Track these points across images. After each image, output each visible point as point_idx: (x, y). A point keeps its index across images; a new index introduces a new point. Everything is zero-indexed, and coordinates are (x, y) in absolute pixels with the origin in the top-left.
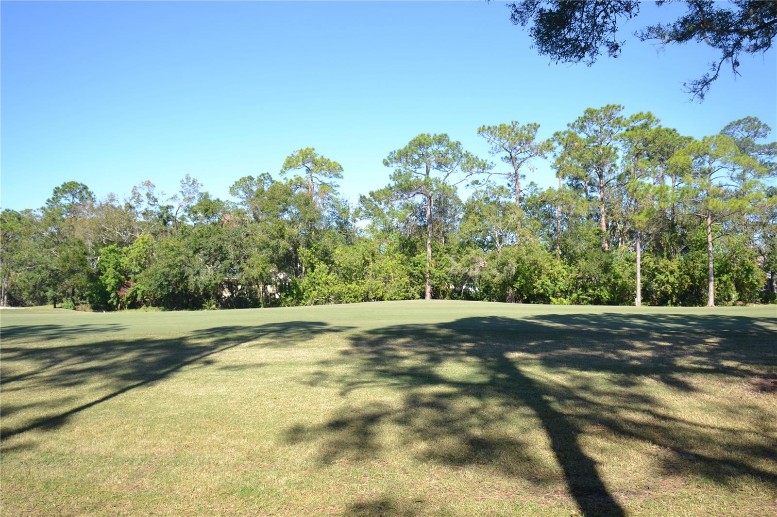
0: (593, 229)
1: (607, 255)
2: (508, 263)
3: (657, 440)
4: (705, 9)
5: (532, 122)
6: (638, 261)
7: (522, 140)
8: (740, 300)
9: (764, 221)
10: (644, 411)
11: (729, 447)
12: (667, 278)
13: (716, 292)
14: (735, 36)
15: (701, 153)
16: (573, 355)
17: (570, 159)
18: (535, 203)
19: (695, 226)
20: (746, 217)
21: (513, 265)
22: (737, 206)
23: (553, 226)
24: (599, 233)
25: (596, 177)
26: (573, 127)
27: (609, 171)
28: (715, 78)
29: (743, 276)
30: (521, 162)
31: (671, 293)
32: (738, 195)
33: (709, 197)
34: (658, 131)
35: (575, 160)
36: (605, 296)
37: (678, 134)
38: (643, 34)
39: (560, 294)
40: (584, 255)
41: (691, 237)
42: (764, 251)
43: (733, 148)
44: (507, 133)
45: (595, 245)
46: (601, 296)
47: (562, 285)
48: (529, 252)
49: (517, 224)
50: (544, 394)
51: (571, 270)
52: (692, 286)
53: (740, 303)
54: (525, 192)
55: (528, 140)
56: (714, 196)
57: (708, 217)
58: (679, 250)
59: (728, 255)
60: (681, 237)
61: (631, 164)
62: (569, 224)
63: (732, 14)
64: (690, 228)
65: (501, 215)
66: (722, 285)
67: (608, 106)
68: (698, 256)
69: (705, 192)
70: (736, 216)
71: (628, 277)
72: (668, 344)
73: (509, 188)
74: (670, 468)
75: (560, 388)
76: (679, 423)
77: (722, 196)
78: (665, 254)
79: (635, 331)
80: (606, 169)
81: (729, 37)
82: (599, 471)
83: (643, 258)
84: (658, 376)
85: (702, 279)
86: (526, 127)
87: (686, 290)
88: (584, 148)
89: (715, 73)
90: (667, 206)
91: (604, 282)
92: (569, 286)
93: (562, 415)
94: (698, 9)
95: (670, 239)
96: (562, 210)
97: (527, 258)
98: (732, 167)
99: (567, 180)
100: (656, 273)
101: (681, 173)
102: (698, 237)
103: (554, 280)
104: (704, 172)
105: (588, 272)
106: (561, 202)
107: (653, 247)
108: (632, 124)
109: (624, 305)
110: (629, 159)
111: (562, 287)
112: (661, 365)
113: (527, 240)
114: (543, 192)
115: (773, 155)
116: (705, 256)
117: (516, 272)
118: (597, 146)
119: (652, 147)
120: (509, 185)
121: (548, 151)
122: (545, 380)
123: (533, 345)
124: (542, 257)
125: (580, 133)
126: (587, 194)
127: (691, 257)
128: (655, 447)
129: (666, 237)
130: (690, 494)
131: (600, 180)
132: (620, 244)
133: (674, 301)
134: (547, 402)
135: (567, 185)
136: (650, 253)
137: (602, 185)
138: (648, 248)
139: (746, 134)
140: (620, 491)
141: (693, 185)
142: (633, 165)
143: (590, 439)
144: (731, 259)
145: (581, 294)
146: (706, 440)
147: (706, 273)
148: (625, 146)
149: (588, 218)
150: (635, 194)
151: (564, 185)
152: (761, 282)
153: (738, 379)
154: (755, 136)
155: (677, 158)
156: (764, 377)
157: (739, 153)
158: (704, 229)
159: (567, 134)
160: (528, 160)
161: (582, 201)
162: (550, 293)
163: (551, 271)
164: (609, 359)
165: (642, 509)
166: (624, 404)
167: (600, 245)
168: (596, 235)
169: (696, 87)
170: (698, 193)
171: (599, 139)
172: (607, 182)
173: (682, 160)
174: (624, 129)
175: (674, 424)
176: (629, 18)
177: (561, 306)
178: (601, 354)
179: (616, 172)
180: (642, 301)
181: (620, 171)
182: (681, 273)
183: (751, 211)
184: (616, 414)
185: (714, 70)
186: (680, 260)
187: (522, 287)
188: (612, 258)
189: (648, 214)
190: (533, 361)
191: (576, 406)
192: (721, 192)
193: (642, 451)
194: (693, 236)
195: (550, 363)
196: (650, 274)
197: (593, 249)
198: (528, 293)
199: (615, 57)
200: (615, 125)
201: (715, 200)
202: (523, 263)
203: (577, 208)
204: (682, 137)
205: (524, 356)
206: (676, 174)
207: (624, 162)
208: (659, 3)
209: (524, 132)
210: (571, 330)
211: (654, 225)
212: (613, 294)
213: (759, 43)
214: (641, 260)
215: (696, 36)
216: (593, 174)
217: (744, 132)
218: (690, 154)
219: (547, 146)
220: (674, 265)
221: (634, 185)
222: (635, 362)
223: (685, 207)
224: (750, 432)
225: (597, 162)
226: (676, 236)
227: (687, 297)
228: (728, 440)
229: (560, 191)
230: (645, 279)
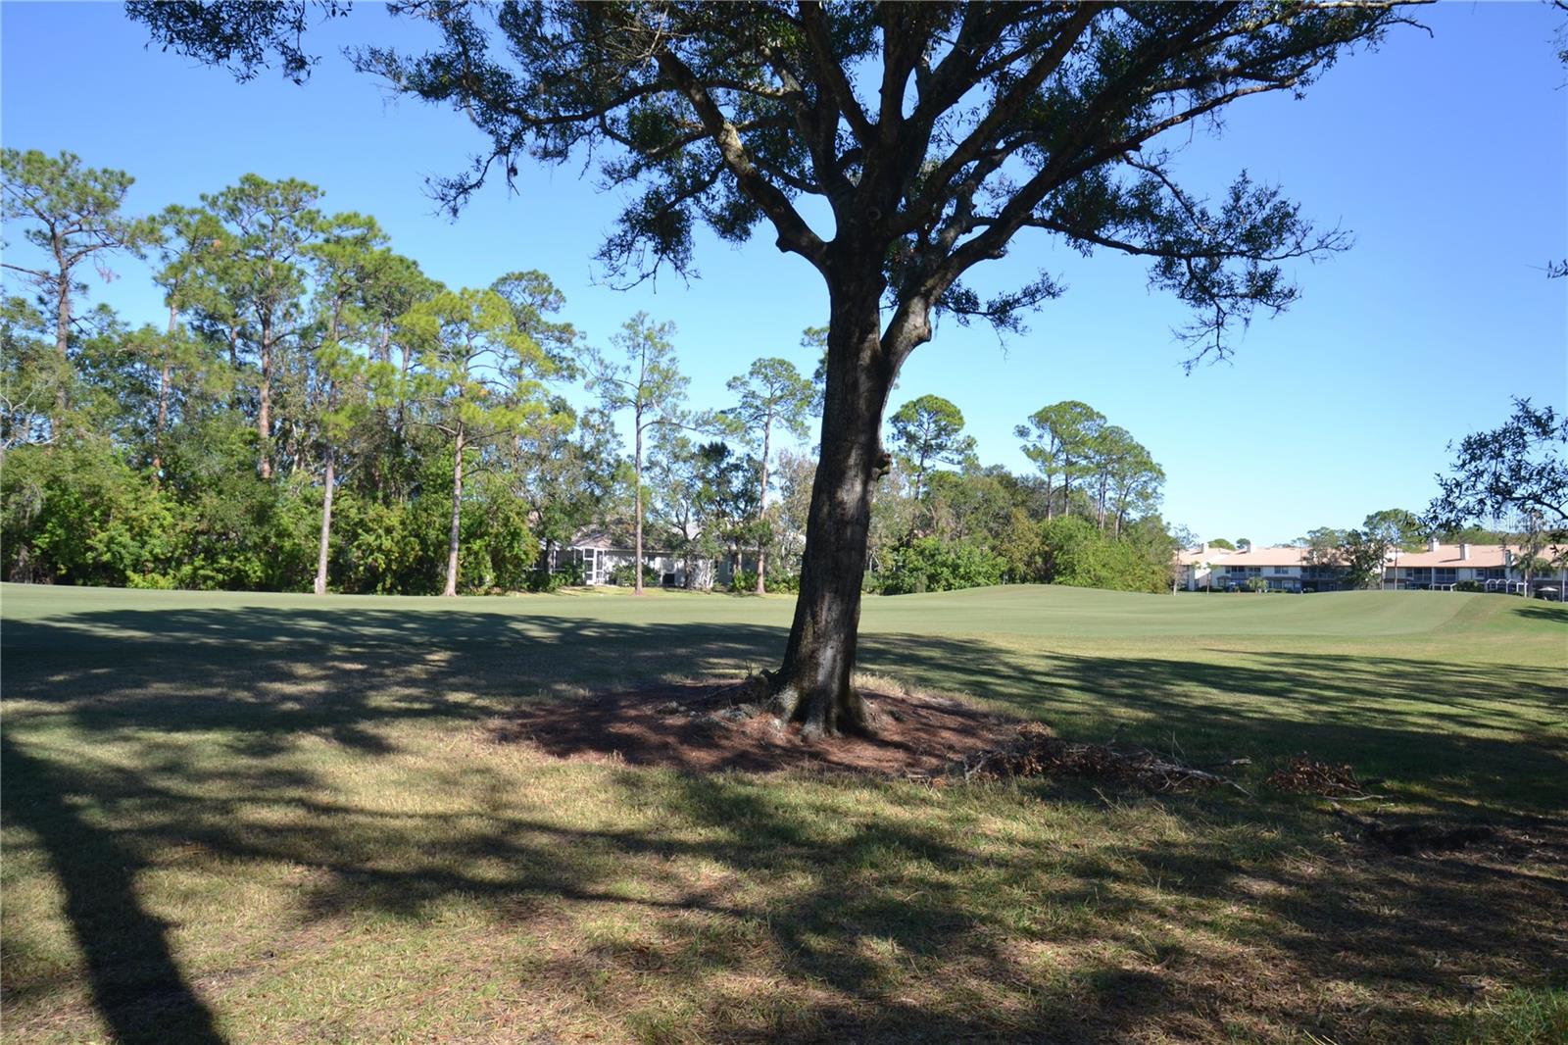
0: (239, 430)
1: (266, 488)
2: (23, 488)
3: (306, 855)
4: (472, 54)
5: (116, 168)
6: (328, 504)
7: (86, 202)
8: (496, 585)
9: (544, 453)
10: (289, 802)
11: (432, 847)
12: (379, 541)
13: (461, 570)
14: (515, 121)
15: (456, 316)
16: (156, 698)
17: (200, 271)
18: (108, 354)
19: (437, 448)
20: (518, 442)
21: (34, 494)
22: (504, 421)
23: (150, 411)
24: (255, 440)
25: (256, 322)
26: (214, 203)
27: (285, 315)
28: (478, 184)
29: (505, 544)
30: (80, 253)
31: (384, 570)
32: (510, 403)
33: (462, 399)
34: (386, 257)
35: (213, 277)
36: (255, 572)
37: (421, 273)
38: (360, 58)
39: (151, 565)
40: (215, 484)
41: (428, 468)
42: (538, 504)
43: (507, 320)
44: (48, 176)
45: (241, 464)
46: (246, 572)
47: (158, 545)
48: (83, 465)
49: (56, 397)
50: (67, 792)
51: (183, 514)
52: (421, 557)
53: (497, 590)
54: (84, 325)
55: (102, 206)
56: (472, 399)
57: (457, 436)
58: (406, 490)
59: (485, 506)
60: (410, 465)
61: (329, 310)
62: (186, 413)
63: (512, 81)
64: (427, 450)
65: (11, 369)
66: (471, 559)
67: (292, 181)
68: (436, 504)
69: (457, 389)
70: (503, 437)
71: (306, 536)
72: (360, 667)
73: (42, 308)
74: (321, 906)
75: (111, 775)
76: (352, 817)
77: (484, 400)
78: (380, 495)
79: (302, 643)
80: (279, 310)
81: (505, 119)
82: (171, 941)
83: (338, 499)
84: (328, 730)
85: (439, 544)
86: (99, 174)
87: (411, 564)
88: (235, 255)
89: (478, 176)
90: (390, 403)
91: (255, 543)
92: (176, 548)
93: (106, 833)
94: (461, 49)
95: (391, 468)
96: (172, 380)
97: (75, 481)
98: (502, 351)
99: (188, 318)
100: (360, 531)
101: (420, 346)
102: (439, 468)
103: (141, 534)
104: (459, 352)
105: (222, 520)
106: (171, 363)
107: (359, 480)
108: (337, 232)
109: (293, 591)
110: (328, 299)
111: (157, 550)
112: (339, 708)
113: (79, 437)
114: (131, 333)
115: (565, 345)
116: (448, 504)
117: (44, 511)
118: (262, 258)
119: (371, 286)
120: (41, 300)
121: (150, 242)
122: (75, 760)
123: (61, 681)
124: (115, 481)
125: (227, 221)
126: (233, 355)
127: (424, 505)
128: (299, 869)
129: (385, 461)
130: (350, 948)
131: (264, 329)
132: (295, 468)
133: (388, 585)
134: (75, 808)
135: (189, 327)
136: (352, 490)
137: (266, 342)
138: (350, 482)
139: (529, 300)
140: (212, 973)
141: (439, 372)
142: (332, 313)
143: (164, 878)
144: (488, 513)
145: (202, 567)
146: (395, 841)
147: (446, 535)
148: (320, 271)
149: (231, 407)
150: (332, 372)
151: (181, 325)
152: (530, 556)
153: (467, 723)
154: (543, 305)
155: (416, 316)
156: (508, 716)
157: (515, 329)
158: (450, 455)
159: (197, 217)
160: (97, 251)
161: (221, 367)
162: (127, 561)
163: (134, 514)
164: (239, 702)
165: (250, 1000)
166: (251, 793)
167: (253, 465)
168: (246, 443)
169: (446, 191)
170: (446, 389)
171: (268, 245)
172: (279, 338)
173: (423, 323)
174: (322, 236)
175: (344, 818)
176: (330, 14)
177: (152, 592)
178: (221, 694)
179: (299, 321)
180: (329, 584)
181: (306, 320)
182: (405, 533)
183: (526, 433)
184: (230, 816)
185: (478, 170)
186: (404, 509)
187: (55, 546)
188: (276, 495)
189: (354, 415)
190: (53, 718)
191: (143, 809)
192: (483, 393)
193: (272, 883)
194: (432, 466)
195: (93, 722)
196: (348, 531)
197: (238, 473)
198: (71, 560)
199: (298, 81)
200: (304, 224)
201: (472, 405)
202: (64, 491)
203: (207, 382)
204: (427, 280)
205: (31, 708)
206: (412, 346)
207: (316, 303)
208: (394, 9)
209: (91, 184)
210: (161, 645)
211: (365, 437)
212: (272, 568)
213: (551, 147)
214: (334, 503)
215: (454, 97)
216: (251, 314)
217: (526, 295)
218: (437, 314)
219: (147, 230)
220: (393, 518)
221: (332, 354)
222: (290, 706)
223: (422, 410)
224: (471, 814)
225: (261, 292)
226: (402, 463)
227: (411, 577)
228: (433, 835)
229: (172, 336)
230: (339, 542)
